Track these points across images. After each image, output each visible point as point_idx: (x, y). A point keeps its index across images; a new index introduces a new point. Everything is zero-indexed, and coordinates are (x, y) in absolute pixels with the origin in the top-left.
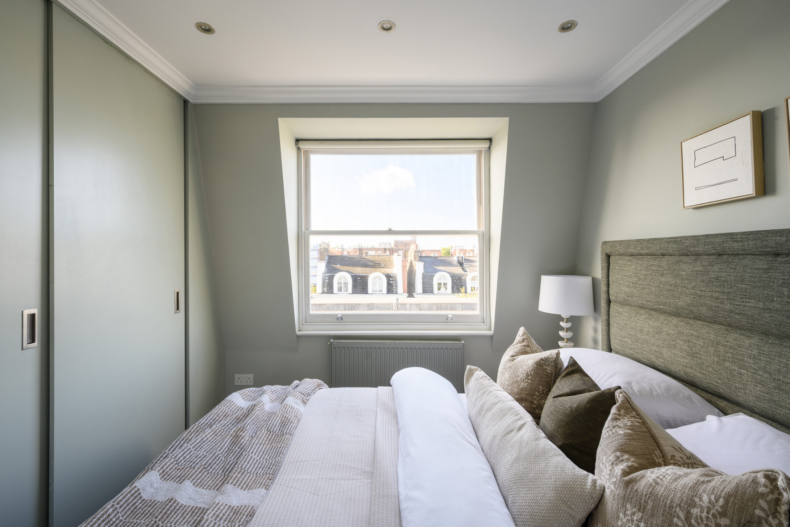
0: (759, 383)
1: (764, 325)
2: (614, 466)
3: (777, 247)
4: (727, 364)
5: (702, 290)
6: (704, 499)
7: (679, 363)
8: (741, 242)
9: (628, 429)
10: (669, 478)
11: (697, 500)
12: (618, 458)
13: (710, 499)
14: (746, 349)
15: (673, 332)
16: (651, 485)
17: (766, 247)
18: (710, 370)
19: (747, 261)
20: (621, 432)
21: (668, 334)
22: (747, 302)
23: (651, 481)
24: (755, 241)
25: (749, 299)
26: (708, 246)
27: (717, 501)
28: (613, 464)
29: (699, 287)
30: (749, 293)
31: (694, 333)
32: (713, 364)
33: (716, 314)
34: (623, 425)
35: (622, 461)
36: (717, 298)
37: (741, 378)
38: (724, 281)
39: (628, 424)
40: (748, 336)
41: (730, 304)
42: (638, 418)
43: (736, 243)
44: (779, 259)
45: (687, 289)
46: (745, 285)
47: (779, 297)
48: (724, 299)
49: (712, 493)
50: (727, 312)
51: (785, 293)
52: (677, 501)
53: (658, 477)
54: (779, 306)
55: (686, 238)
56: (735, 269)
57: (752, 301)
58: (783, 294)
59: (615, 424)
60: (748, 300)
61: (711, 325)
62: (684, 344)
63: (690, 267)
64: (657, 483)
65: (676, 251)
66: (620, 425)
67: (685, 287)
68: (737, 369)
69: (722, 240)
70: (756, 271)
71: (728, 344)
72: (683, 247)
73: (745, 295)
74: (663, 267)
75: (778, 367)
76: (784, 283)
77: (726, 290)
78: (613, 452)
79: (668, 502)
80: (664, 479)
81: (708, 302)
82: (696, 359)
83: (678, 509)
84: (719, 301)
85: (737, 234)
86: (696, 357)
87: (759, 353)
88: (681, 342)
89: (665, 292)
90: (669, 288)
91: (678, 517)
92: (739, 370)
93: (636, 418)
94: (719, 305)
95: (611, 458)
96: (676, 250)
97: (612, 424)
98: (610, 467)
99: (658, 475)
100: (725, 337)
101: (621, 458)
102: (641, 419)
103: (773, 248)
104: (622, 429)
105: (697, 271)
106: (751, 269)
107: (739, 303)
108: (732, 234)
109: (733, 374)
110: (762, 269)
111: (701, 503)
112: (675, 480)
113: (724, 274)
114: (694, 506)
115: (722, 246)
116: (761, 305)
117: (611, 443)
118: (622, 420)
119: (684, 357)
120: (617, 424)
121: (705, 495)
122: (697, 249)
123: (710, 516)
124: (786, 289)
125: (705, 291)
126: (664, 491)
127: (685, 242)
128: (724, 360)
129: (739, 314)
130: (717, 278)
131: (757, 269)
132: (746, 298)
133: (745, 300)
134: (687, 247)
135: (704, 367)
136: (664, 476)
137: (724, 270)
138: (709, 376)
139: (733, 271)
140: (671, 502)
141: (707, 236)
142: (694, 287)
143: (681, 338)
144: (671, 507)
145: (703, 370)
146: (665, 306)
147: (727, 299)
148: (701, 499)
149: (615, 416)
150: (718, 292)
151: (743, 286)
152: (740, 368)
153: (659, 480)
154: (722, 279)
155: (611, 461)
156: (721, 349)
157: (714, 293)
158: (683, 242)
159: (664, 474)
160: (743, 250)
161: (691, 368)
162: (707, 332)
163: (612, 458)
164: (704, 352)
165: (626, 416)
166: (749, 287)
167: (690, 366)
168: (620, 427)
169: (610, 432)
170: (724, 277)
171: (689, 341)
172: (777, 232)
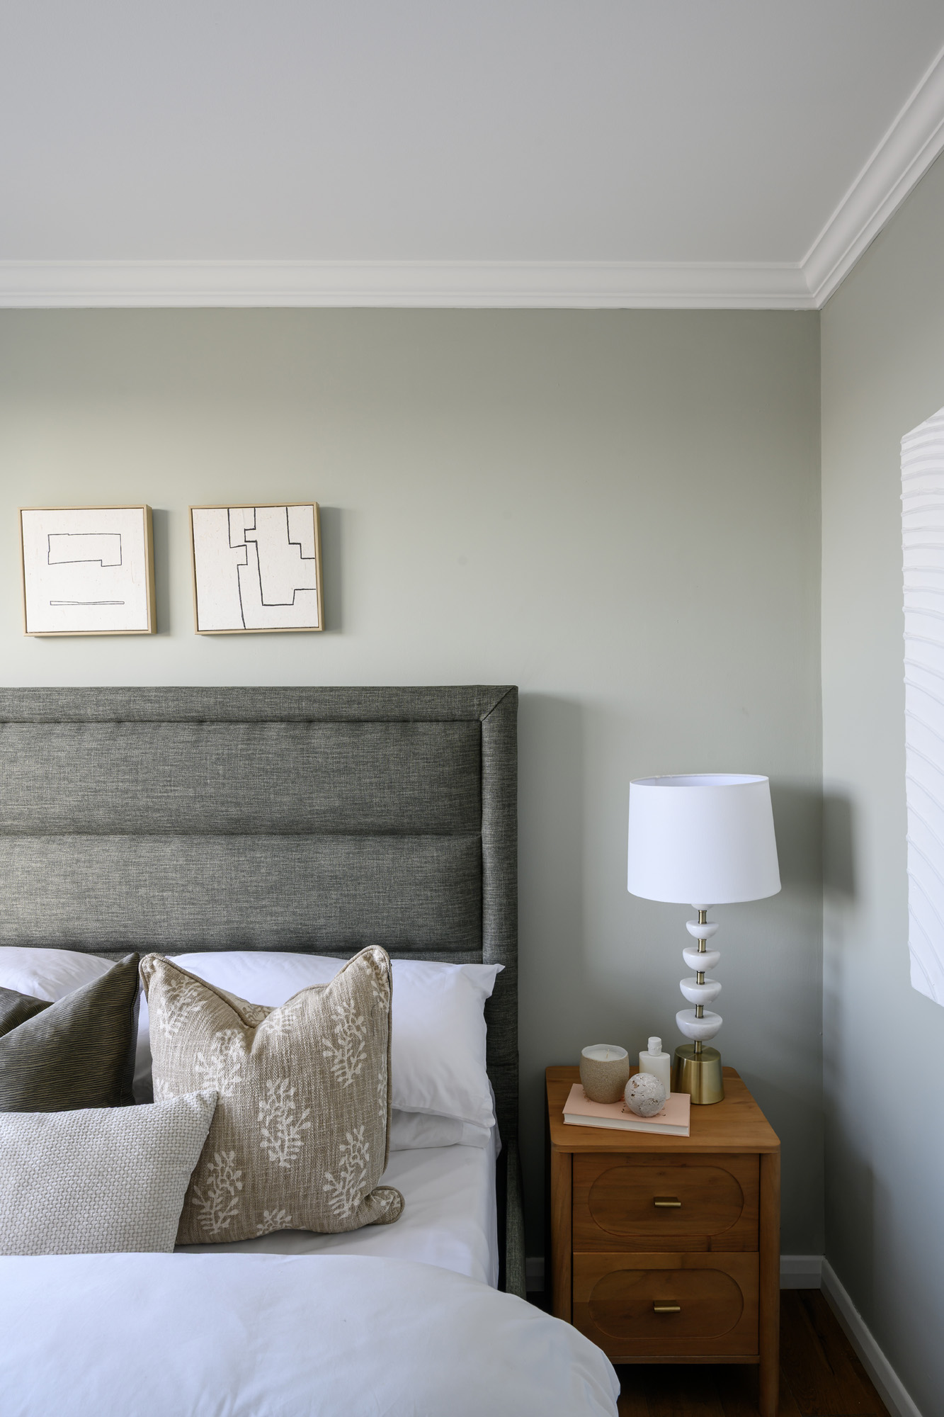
0: (189, 903)
1: (190, 820)
2: (225, 1052)
3: (204, 712)
4: (142, 891)
5: (99, 781)
6: (339, 1011)
7: (53, 918)
8: (158, 702)
9: (200, 1000)
10: (294, 1018)
11: (334, 1017)
12: (223, 1039)
13: (344, 1008)
14: (169, 860)
15: (39, 865)
16: (284, 1037)
17: (191, 711)
18: (113, 910)
19: (165, 729)
20: (197, 1009)
21: (29, 871)
22: (171, 790)
23: (281, 1034)
24: (176, 702)
25: (174, 786)
26: (103, 706)
27: (349, 1005)
28: (221, 1051)
29: (94, 776)
30: (175, 777)
31: (82, 857)
32: (120, 899)
33: (120, 817)
34: (190, 1000)
35: (230, 1039)
36: (126, 792)
37: (164, 904)
38: (137, 764)
39: (194, 994)
40: (166, 842)
41: (147, 797)
42: (194, 983)
43: (150, 704)
44: (205, 727)
45: (71, 781)
46: (168, 765)
47: (213, 778)
48: (138, 790)
49: (343, 1001)
50: (141, 810)
51: (220, 772)
52: (319, 1033)
53: (284, 1026)
54: (212, 790)
55: (60, 691)
56: (151, 743)
57: (179, 788)
58: (218, 774)
59: (179, 1005)
60: (173, 788)
61: (106, 838)
62: (63, 881)
63: (73, 743)
64: (288, 1032)
65: (38, 714)
66: (185, 1002)
67: (64, 779)
68: (157, 894)
69: (127, 698)
70: (181, 746)
71: (142, 860)
72: (54, 707)
73: (170, 781)
74: (12, 745)
75: (211, 873)
76: (218, 759)
77: (141, 777)
78: (211, 1037)
79: (312, 1040)
80: (291, 1023)
81: (110, 800)
82: (87, 900)
83: (323, 1040)
84: (130, 795)
85: (150, 689)
86: (89, 896)
87: (187, 860)
88: (56, 880)
89: (21, 793)
90: (31, 784)
91: (327, 1048)
92: (161, 894)
93: (191, 983)
94: (129, 801)
95: (213, 1046)
96: (38, 712)
97: (176, 1007)
98: (222, 1058)
99: (281, 1023)
100: (135, 851)
101: (226, 1037)
102: (197, 981)
103: (199, 712)
104: (193, 1005)
105: (88, 750)
106: (174, 743)
107: (159, 794)
108: (139, 689)
109: (152, 903)
110: (188, 742)
111: (339, 1017)
112: (303, 1014)
113: (136, 752)
114: (336, 1025)
115: (128, 707)
116: (191, 793)
117: (196, 1029)
118: (181, 994)
119: (63, 904)
120: (182, 1001)
121: (339, 1007)
122: (82, 712)
123: (350, 1024)
124: (221, 767)
125: (104, 782)
126: (302, 1033)
127: (59, 699)
128: (137, 887)
129: (158, 810)
130: (125, 759)
131: (183, 742)
132: (170, 786)
133: (169, 788)
134: (63, 707)
135: (104, 909)
136: (289, 1020)
137: (134, 746)
138: (112, 920)
139: (148, 746)
140: (315, 1038)
141: (99, 690)
142: (84, 777)
143: (56, 872)
144: (316, 1043)
145: (101, 914)
146: (19, 819)
147: (143, 790)
148: (337, 1014)
149: (170, 994)
150: (128, 781)
151: (166, 768)
152: (163, 891)
153: (287, 1028)
154: (134, 759)
155: (216, 1049)
156: (133, 870)
157: (121, 784)
158: (54, 697)
159: (287, 1018)
160: (159, 715)
161: (78, 918)
162: (103, 850)
163: (215, 1045)
164: (104, 883)
165: (181, 987)
166: (174, 769)
167: (76, 916)
168: (188, 1004)
169: (182, 1019)
170: (136, 756)
171: (73, 873)
172: (202, 691)
